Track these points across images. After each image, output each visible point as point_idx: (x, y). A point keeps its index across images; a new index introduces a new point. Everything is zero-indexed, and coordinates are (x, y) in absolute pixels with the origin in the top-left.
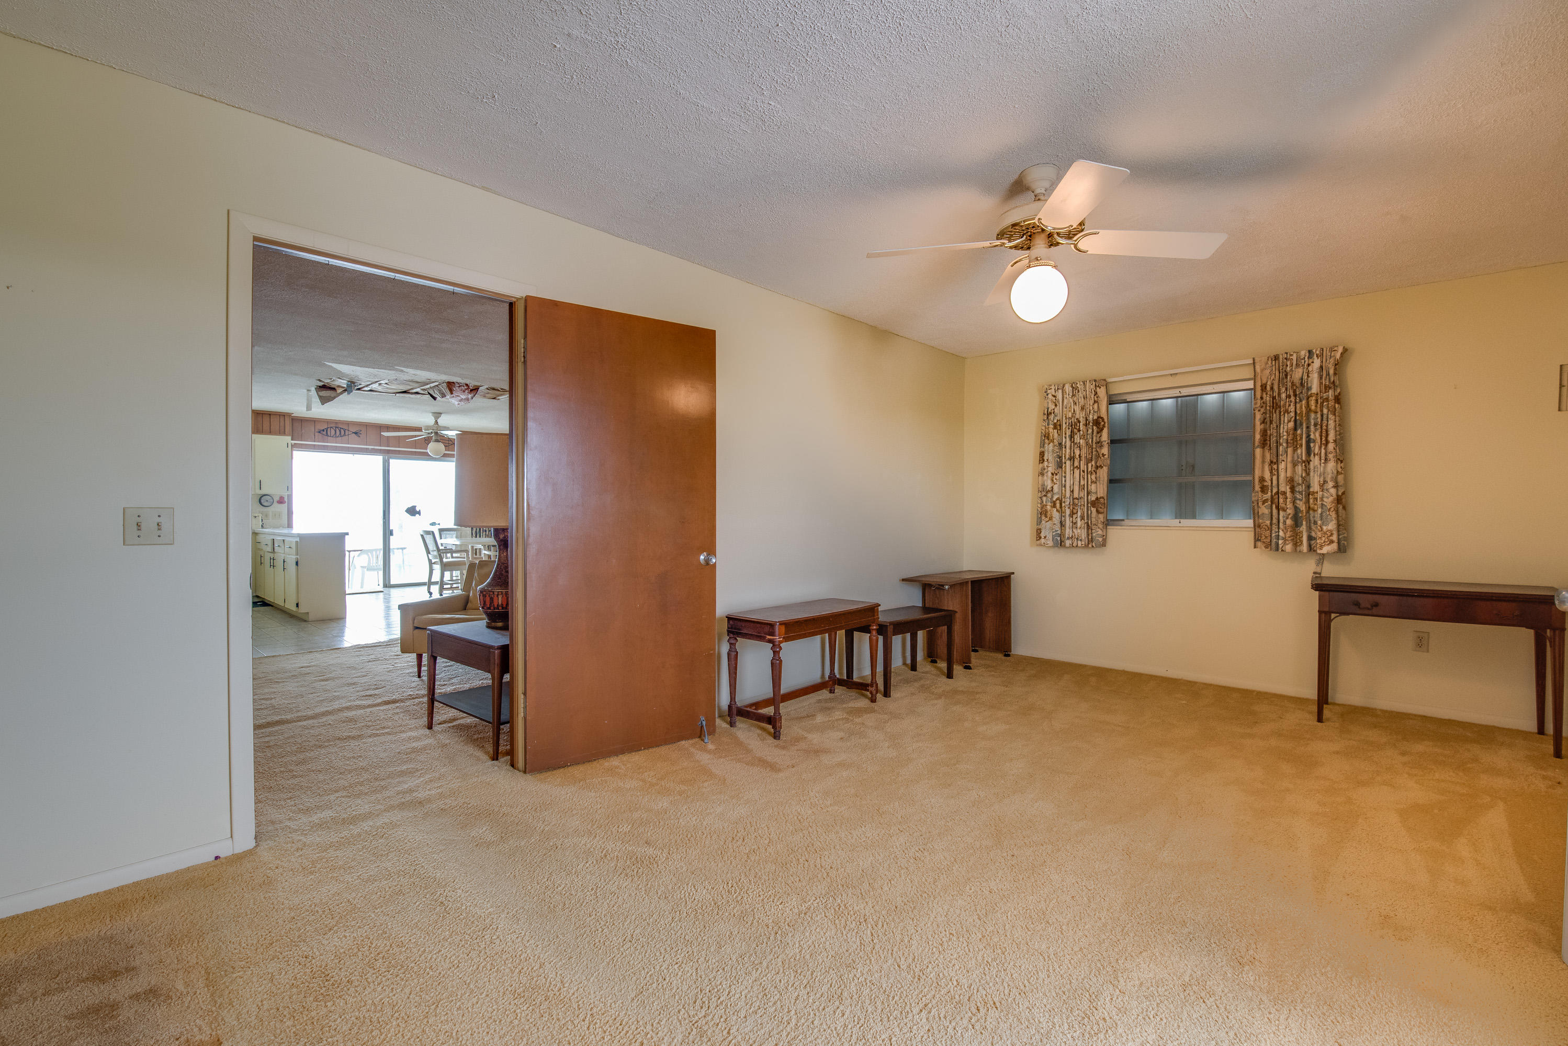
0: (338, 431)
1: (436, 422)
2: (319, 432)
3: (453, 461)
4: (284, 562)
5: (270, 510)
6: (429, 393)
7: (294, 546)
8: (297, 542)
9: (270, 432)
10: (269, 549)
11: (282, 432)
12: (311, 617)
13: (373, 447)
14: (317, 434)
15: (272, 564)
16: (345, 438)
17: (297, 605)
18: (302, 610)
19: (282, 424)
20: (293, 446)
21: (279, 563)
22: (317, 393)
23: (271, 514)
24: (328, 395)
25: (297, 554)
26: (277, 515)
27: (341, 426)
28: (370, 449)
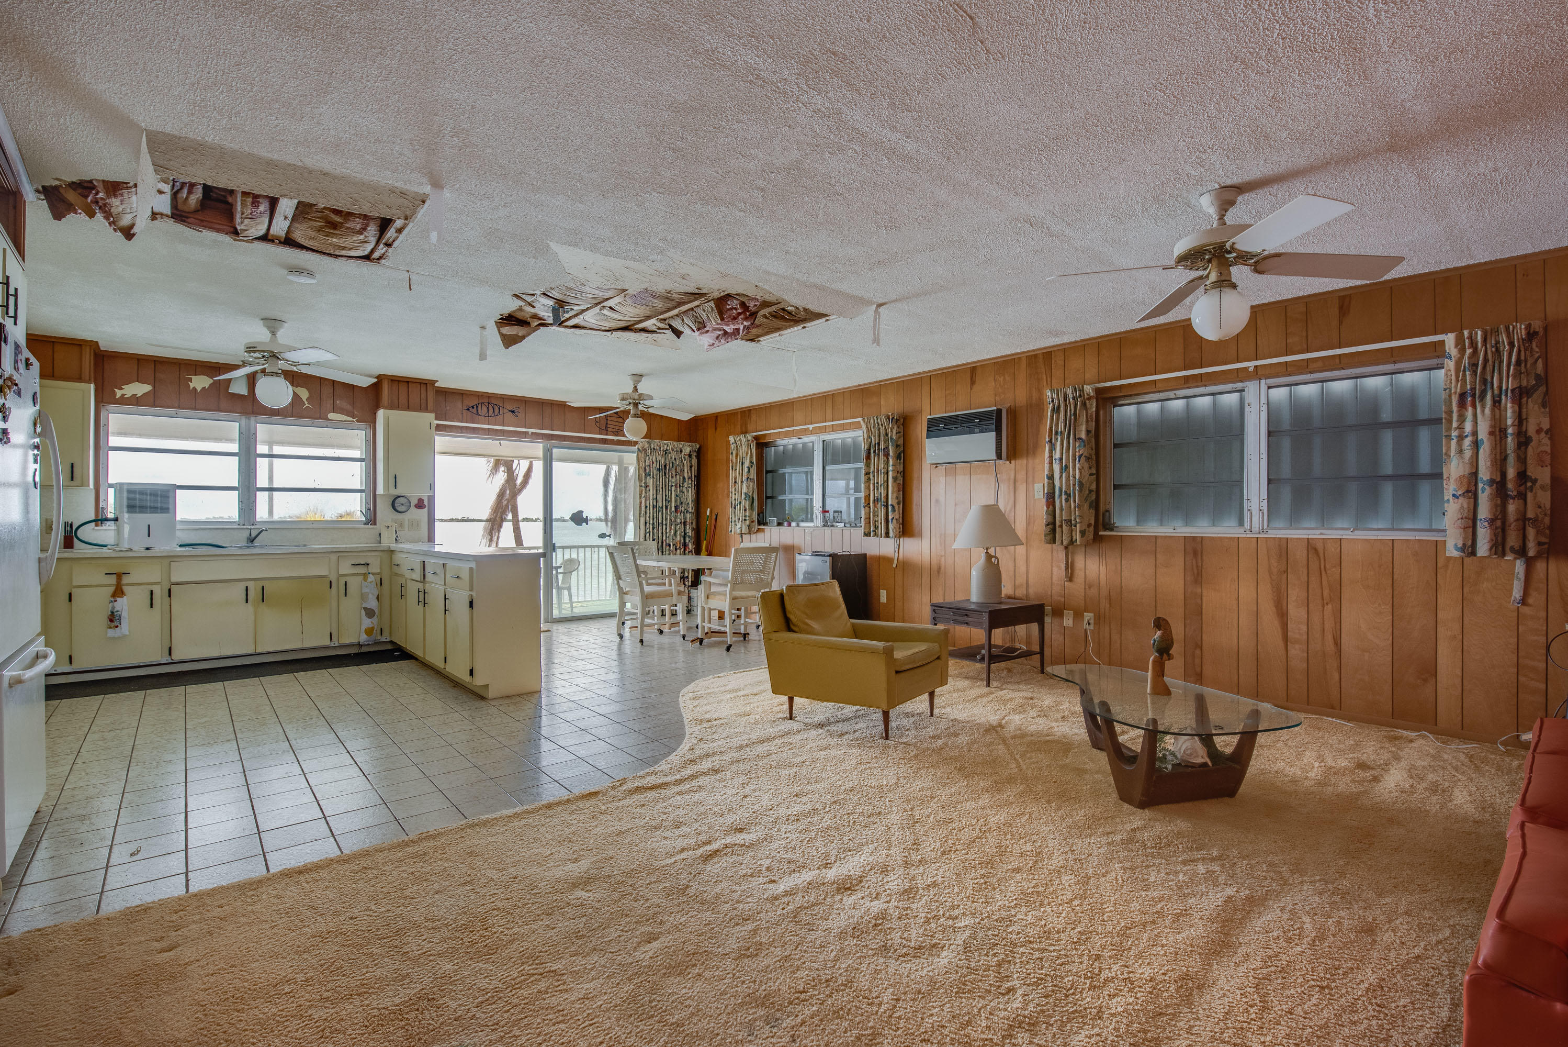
0: (490, 408)
1: (636, 389)
2: (468, 409)
3: (633, 452)
4: (445, 599)
5: (406, 517)
6: (671, 326)
7: (465, 575)
8: (471, 569)
9: (408, 408)
10: (417, 575)
11: (424, 408)
12: (491, 693)
13: (534, 431)
14: (465, 411)
15: (421, 599)
16: (500, 418)
17: (471, 672)
18: (479, 681)
19: (423, 396)
20: (438, 427)
21: (436, 599)
22: (499, 330)
23: (407, 522)
24: (514, 333)
25: (471, 589)
26: (415, 525)
27: (494, 401)
28: (530, 433)
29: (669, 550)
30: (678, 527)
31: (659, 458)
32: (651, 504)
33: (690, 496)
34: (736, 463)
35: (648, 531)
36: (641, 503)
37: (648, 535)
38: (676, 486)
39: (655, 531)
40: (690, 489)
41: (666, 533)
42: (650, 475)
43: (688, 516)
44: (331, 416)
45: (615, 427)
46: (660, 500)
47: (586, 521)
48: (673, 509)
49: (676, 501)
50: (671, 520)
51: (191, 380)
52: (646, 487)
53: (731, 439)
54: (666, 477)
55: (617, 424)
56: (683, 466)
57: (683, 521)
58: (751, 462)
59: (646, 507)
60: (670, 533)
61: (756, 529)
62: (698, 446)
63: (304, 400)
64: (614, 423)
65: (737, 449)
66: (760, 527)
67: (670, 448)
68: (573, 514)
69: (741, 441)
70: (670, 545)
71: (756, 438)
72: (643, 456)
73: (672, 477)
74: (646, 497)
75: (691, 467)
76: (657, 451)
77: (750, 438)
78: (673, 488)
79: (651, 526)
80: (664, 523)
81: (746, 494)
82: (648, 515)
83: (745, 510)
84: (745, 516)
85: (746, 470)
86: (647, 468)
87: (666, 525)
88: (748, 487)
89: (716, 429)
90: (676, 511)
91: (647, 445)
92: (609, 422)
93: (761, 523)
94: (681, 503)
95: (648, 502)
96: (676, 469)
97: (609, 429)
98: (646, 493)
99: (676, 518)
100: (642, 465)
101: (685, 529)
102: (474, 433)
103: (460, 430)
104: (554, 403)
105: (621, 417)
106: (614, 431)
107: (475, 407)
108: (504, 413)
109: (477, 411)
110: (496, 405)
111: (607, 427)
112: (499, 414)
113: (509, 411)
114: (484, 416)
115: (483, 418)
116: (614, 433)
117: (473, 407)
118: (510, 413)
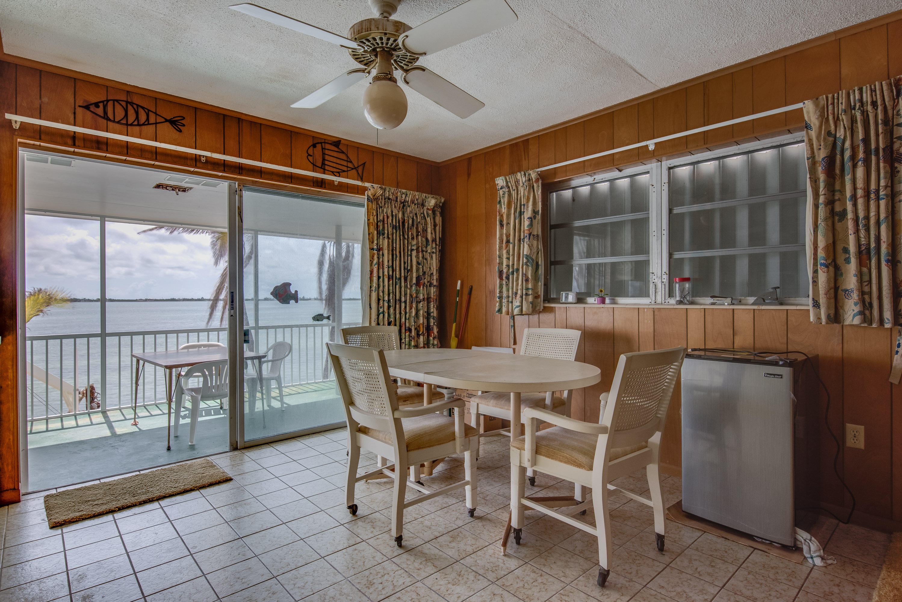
0: (131, 112)
3: (360, 203)
13: (208, 154)
14: (79, 111)
27: (136, 100)
28: (203, 160)
29: (410, 336)
30: (421, 305)
31: (395, 211)
32: (386, 273)
33: (434, 263)
34: (508, 215)
35: (381, 310)
36: (372, 272)
37: (381, 316)
38: (417, 249)
39: (392, 310)
40: (434, 255)
41: (406, 313)
42: (383, 234)
43: (433, 290)
45: (334, 165)
46: (398, 269)
47: (295, 297)
48: (414, 281)
49: (418, 270)
50: (411, 296)
52: (379, 249)
53: (500, 181)
54: (404, 238)
55: (338, 161)
56: (426, 224)
57: (426, 297)
58: (535, 212)
59: (379, 278)
60: (411, 313)
61: (542, 308)
62: (443, 200)
64: (335, 160)
65: (510, 195)
66: (547, 305)
67: (409, 199)
68: (276, 287)
69: (517, 181)
70: (410, 330)
71: (542, 176)
72: (374, 206)
73: (413, 238)
74: (378, 264)
75: (435, 226)
76: (393, 203)
77: (534, 176)
78: (414, 253)
79: (386, 304)
80: (403, 299)
81: (527, 257)
82: (381, 288)
83: (527, 280)
84: (527, 289)
85: (527, 223)
86: (380, 224)
87: (405, 302)
88: (530, 247)
89: (469, 175)
90: (418, 284)
91: (380, 192)
92: (327, 157)
93: (547, 299)
94: (424, 273)
95: (381, 271)
96: (417, 228)
97: (326, 166)
98: (378, 258)
99: (417, 292)
100: (373, 219)
101: (428, 308)
102: (98, 149)
103: (70, 142)
104: (243, 117)
105: (343, 152)
106: (335, 170)
107: (101, 105)
108: (156, 123)
109: (105, 112)
110: (143, 108)
111: (323, 164)
112: (147, 123)
113: (166, 120)
114: (118, 122)
115: (117, 126)
116: (335, 173)
117: (97, 105)
118: (168, 124)
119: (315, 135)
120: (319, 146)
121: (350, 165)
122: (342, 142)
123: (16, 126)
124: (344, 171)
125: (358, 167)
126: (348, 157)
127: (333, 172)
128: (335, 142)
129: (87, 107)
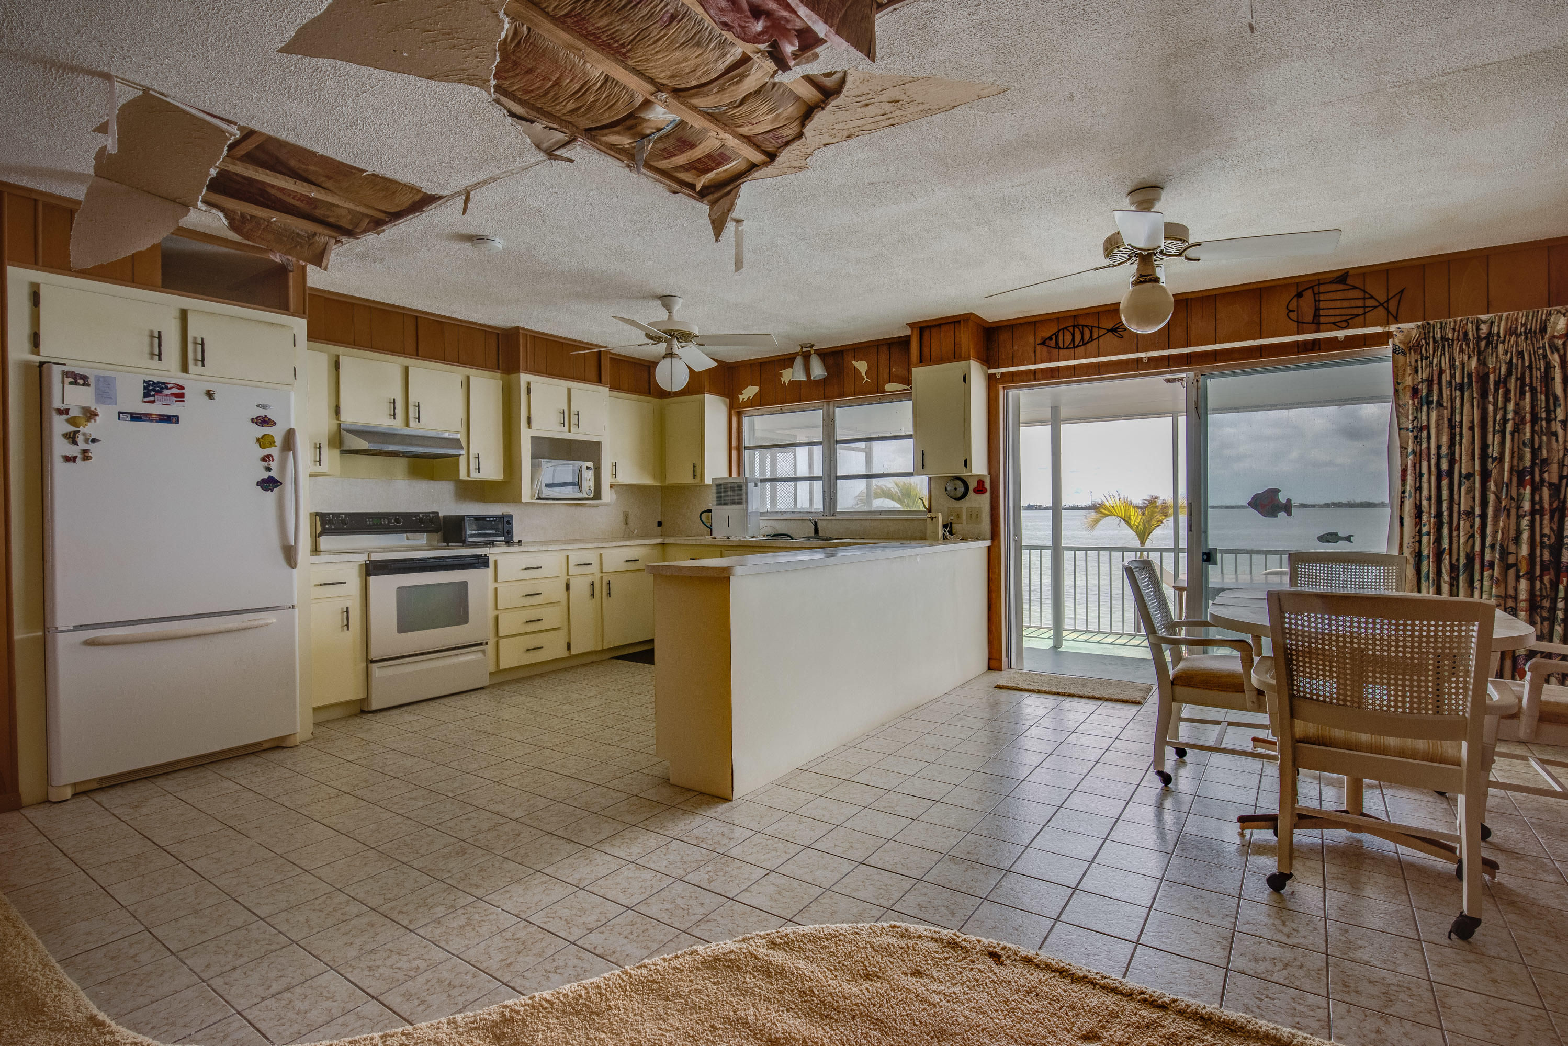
3: (1382, 359)
5: (963, 505)
23: (964, 512)
26: (975, 516)
27: (1082, 321)
28: (1145, 360)
42: (1429, 403)
44: (889, 387)
45: (1338, 312)
47: (1286, 508)
51: (781, 375)
55: (1346, 304)
63: (863, 374)
64: (1339, 304)
68: (1257, 495)
72: (1410, 360)
86: (1423, 387)
92: (1322, 305)
97: (1322, 320)
102: (1052, 377)
103: (1032, 377)
104: (1191, 296)
105: (1355, 288)
106: (1338, 319)
107: (1054, 337)
108: (1099, 337)
109: (1057, 343)
110: (1087, 326)
111: (1316, 316)
112: (1091, 339)
113: (1108, 331)
114: (1067, 348)
115: (1065, 351)
116: (1338, 324)
117: (1050, 338)
118: (1110, 333)
119: (1298, 280)
120: (1308, 294)
121: (1370, 302)
122: (1351, 272)
123: (998, 376)
124: (1358, 316)
125: (1387, 301)
126: (1364, 291)
127: (1334, 323)
128: (1338, 277)
129: (1043, 343)
